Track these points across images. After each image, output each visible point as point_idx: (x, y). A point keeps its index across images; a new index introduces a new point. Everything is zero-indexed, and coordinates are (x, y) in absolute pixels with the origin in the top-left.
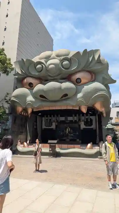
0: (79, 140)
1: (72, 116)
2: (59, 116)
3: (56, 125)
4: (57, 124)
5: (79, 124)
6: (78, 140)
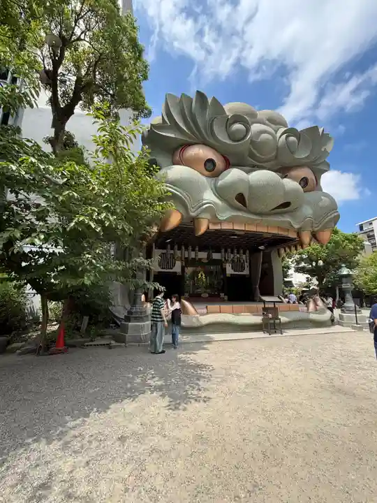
0: (225, 295)
1: (220, 252)
2: (197, 249)
3: (182, 266)
4: (184, 264)
5: (223, 267)
6: (222, 295)
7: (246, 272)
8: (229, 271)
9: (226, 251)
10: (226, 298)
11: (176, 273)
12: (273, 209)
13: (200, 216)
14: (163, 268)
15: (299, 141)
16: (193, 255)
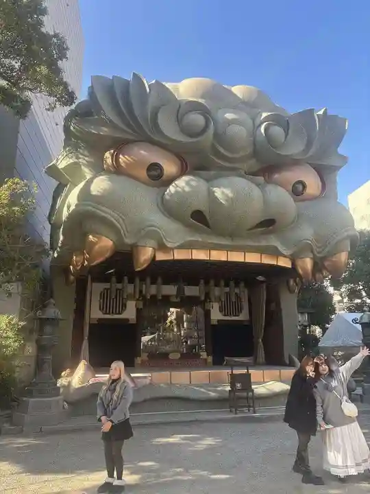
0: (208, 355)
1: (197, 284)
2: (160, 280)
3: (137, 310)
4: (141, 306)
5: (206, 308)
6: (204, 355)
7: (243, 316)
8: (216, 315)
9: (207, 283)
10: (210, 359)
11: (127, 320)
12: (251, 229)
13: (139, 244)
14: (106, 313)
15: (287, 134)
16: (153, 290)
